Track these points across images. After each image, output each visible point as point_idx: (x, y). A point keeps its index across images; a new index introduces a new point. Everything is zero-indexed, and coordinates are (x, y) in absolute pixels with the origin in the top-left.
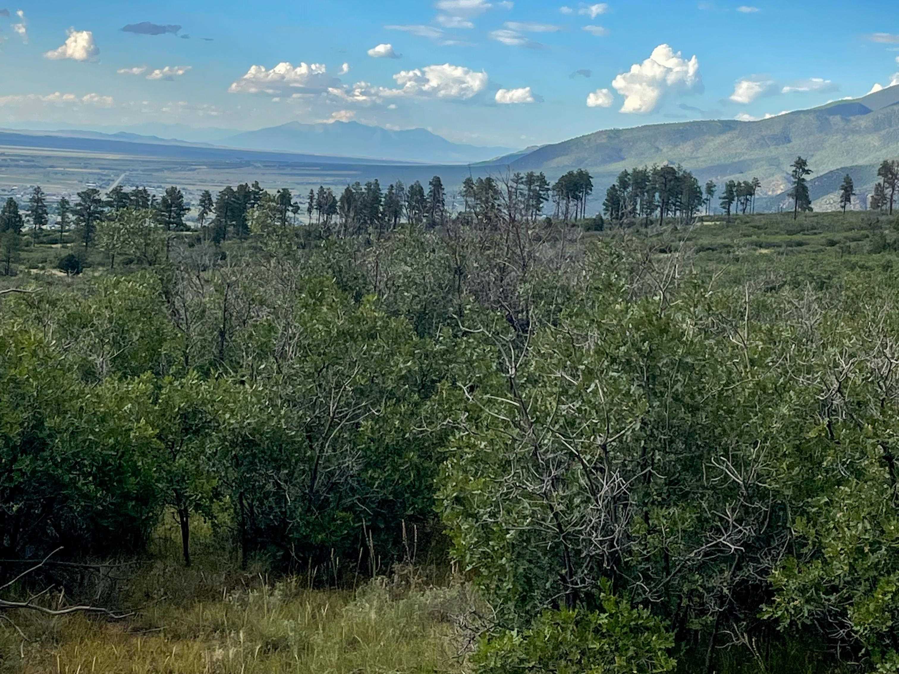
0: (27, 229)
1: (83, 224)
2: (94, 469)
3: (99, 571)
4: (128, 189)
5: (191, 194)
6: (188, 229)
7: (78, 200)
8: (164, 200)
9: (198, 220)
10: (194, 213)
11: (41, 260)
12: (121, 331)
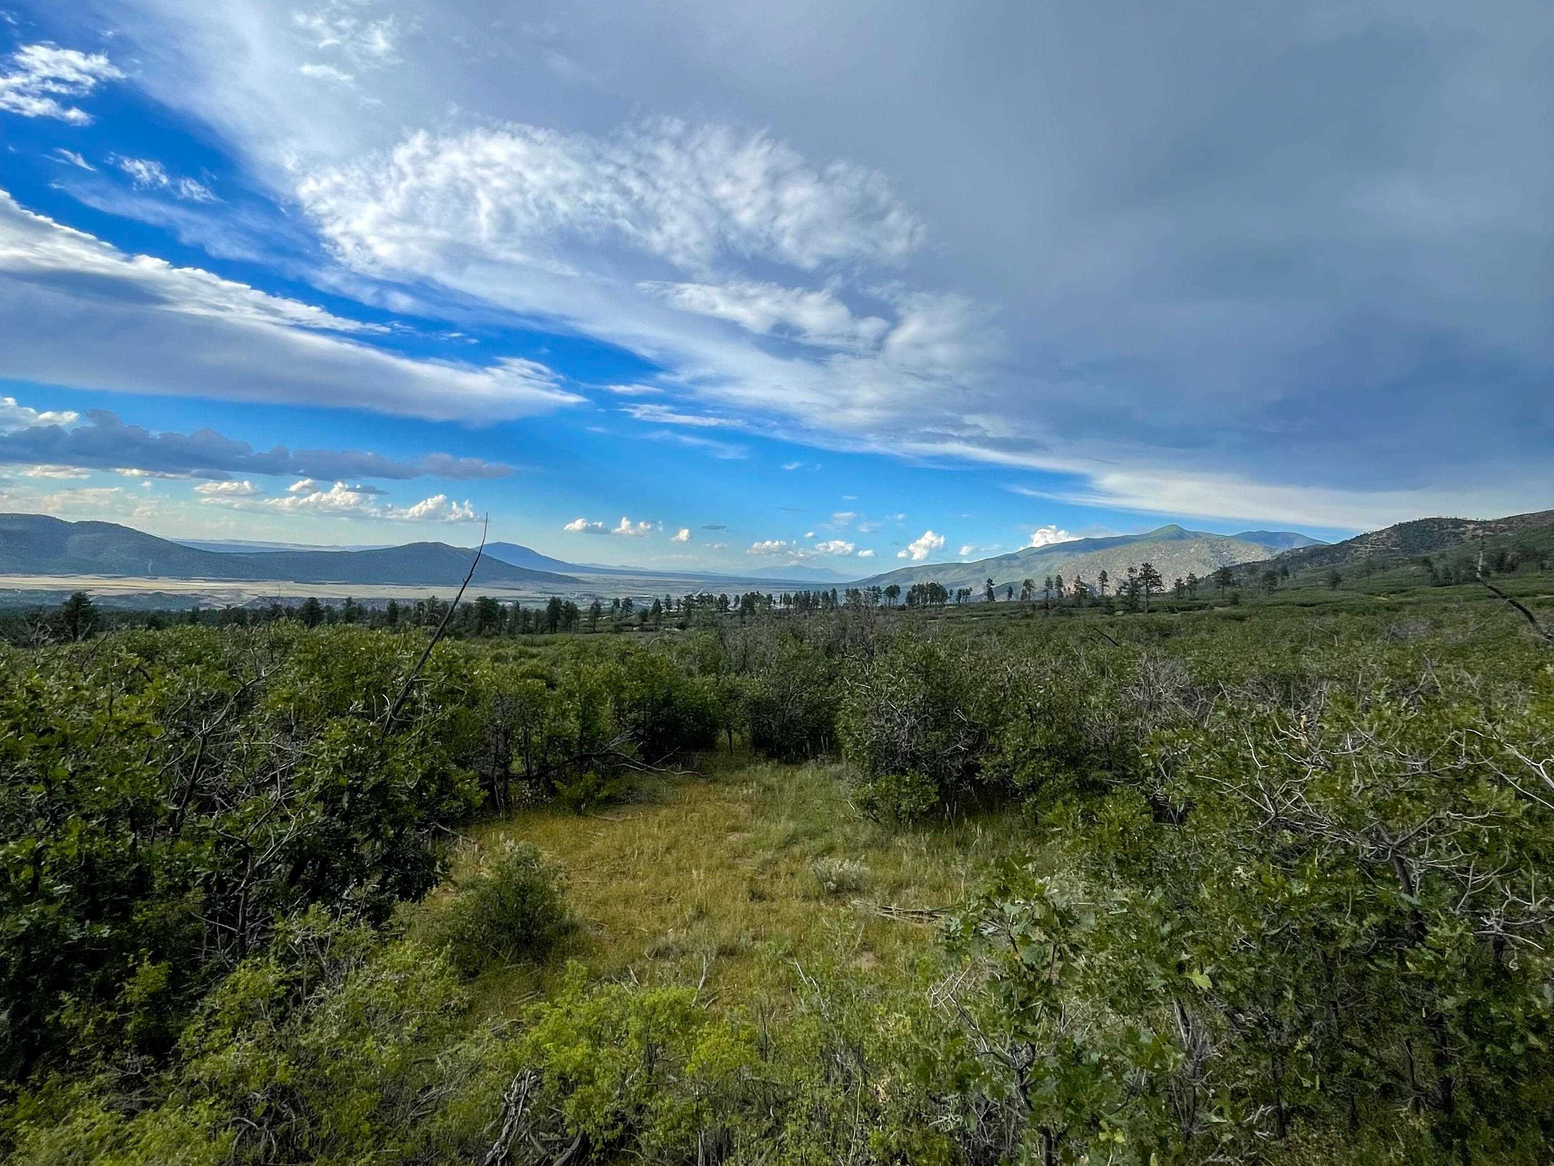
0: (664, 611)
1: (687, 609)
4: (705, 595)
5: (731, 596)
6: (730, 611)
7: (685, 599)
8: (720, 599)
9: (734, 608)
11: (669, 625)
12: (703, 655)
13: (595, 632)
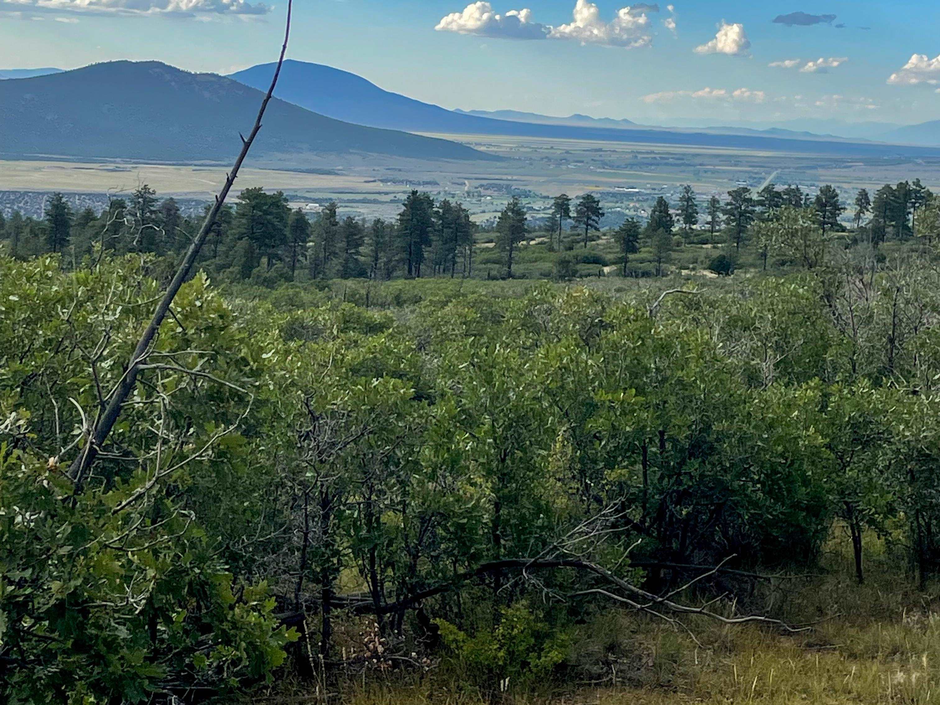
0: (677, 228)
1: (734, 224)
2: (763, 475)
3: (770, 582)
4: (779, 188)
5: (846, 192)
6: (844, 230)
7: (729, 199)
8: (818, 198)
9: (854, 220)
10: (850, 212)
11: (692, 260)
12: (784, 335)
13: (510, 275)
